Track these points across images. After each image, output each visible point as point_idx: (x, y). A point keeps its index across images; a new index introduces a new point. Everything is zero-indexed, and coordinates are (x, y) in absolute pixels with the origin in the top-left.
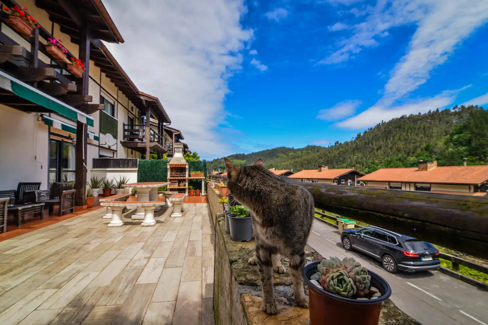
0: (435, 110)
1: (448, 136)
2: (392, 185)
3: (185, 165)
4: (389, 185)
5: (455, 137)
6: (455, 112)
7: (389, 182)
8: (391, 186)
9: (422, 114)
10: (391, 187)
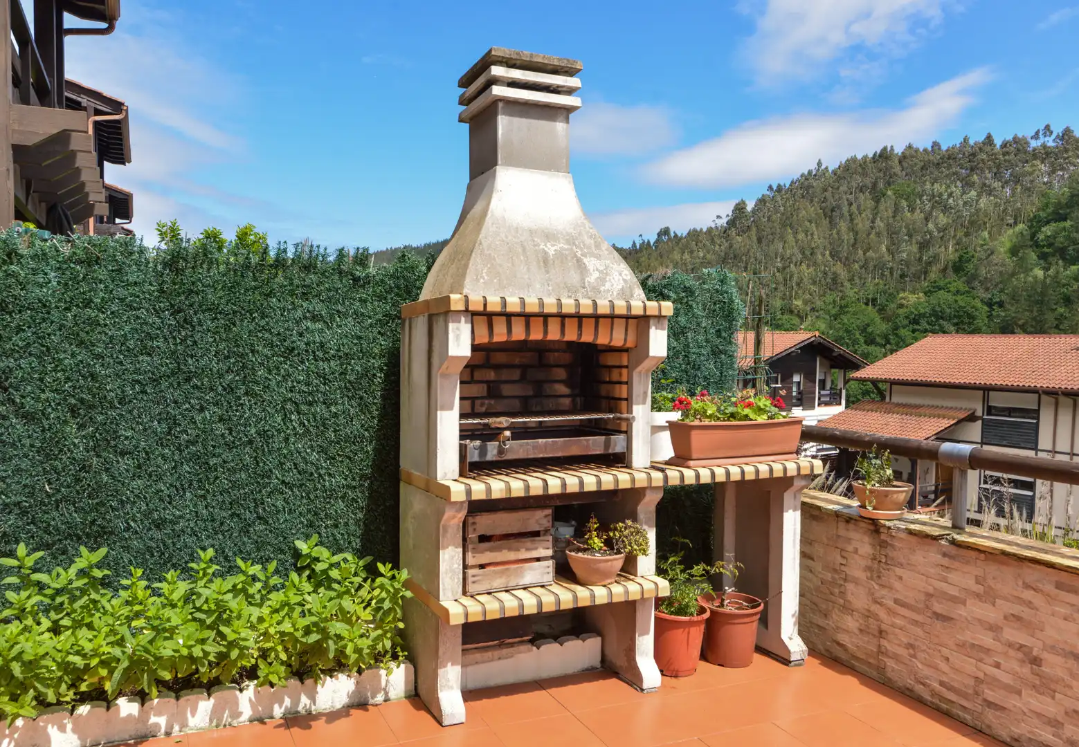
0: (981, 138)
1: (1021, 226)
2: (997, 400)
3: (642, 322)
4: (985, 399)
5: (1047, 230)
6: (1044, 146)
7: (986, 389)
8: (992, 404)
9: (944, 148)
10: (990, 410)
